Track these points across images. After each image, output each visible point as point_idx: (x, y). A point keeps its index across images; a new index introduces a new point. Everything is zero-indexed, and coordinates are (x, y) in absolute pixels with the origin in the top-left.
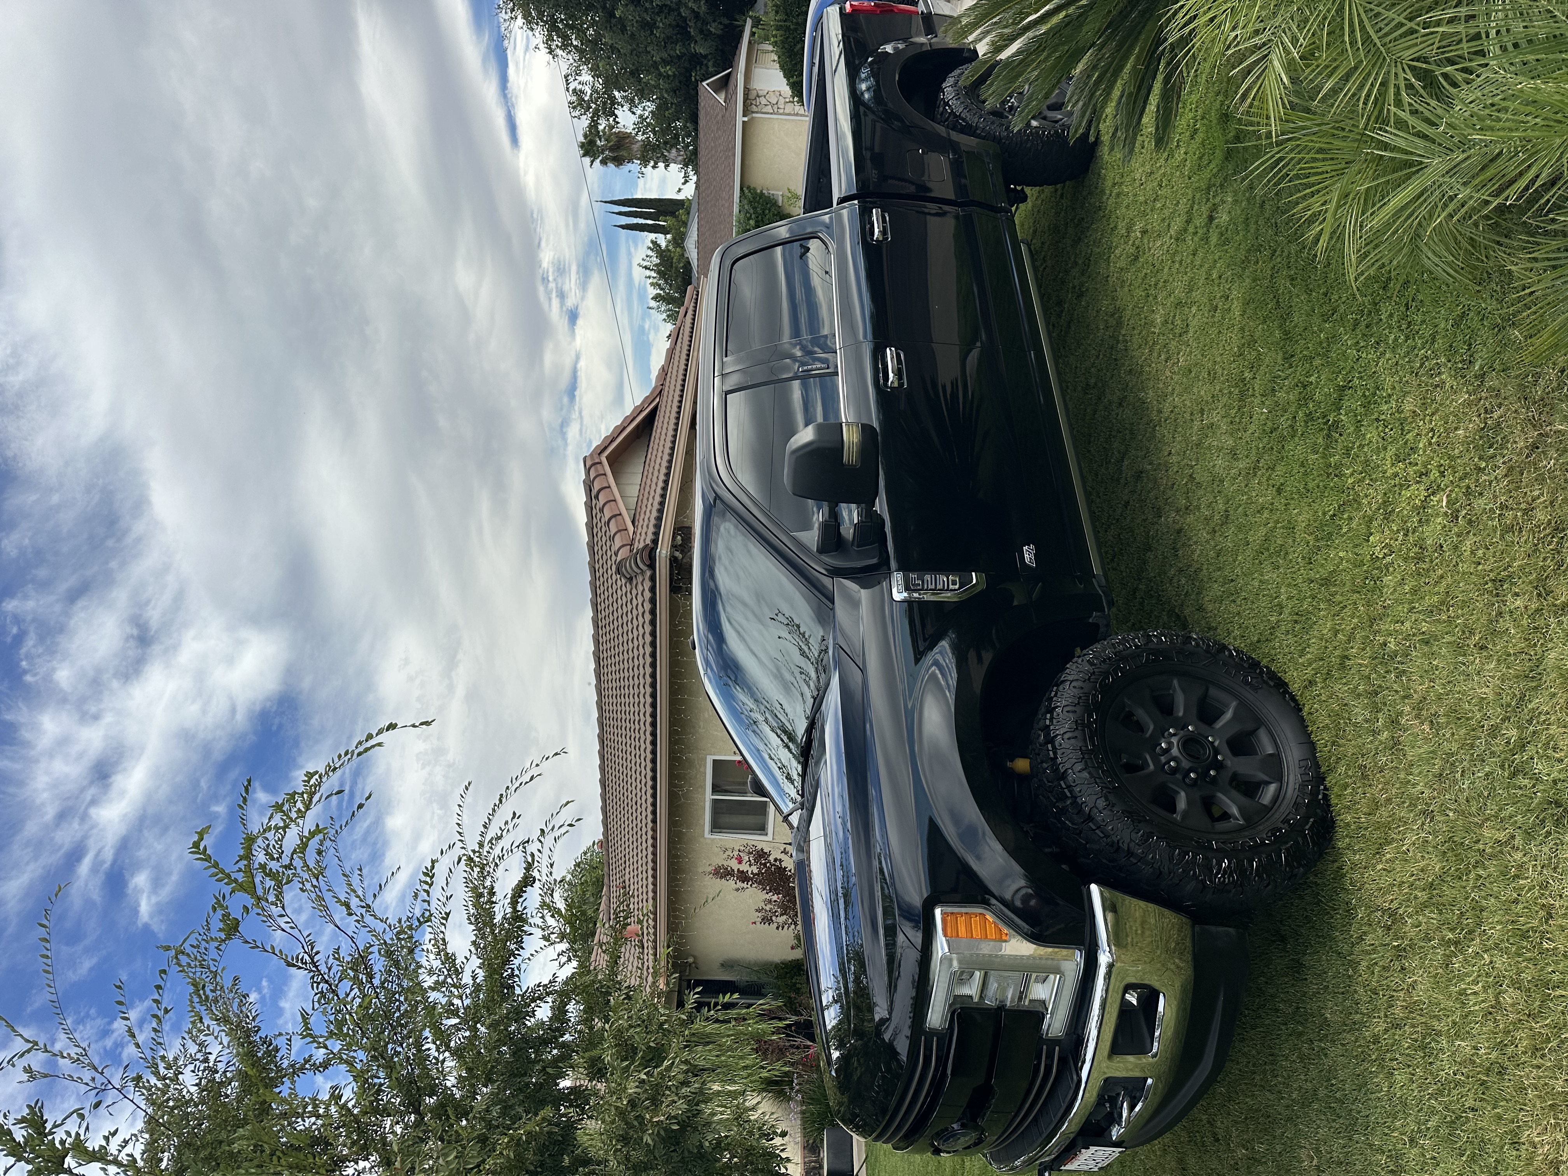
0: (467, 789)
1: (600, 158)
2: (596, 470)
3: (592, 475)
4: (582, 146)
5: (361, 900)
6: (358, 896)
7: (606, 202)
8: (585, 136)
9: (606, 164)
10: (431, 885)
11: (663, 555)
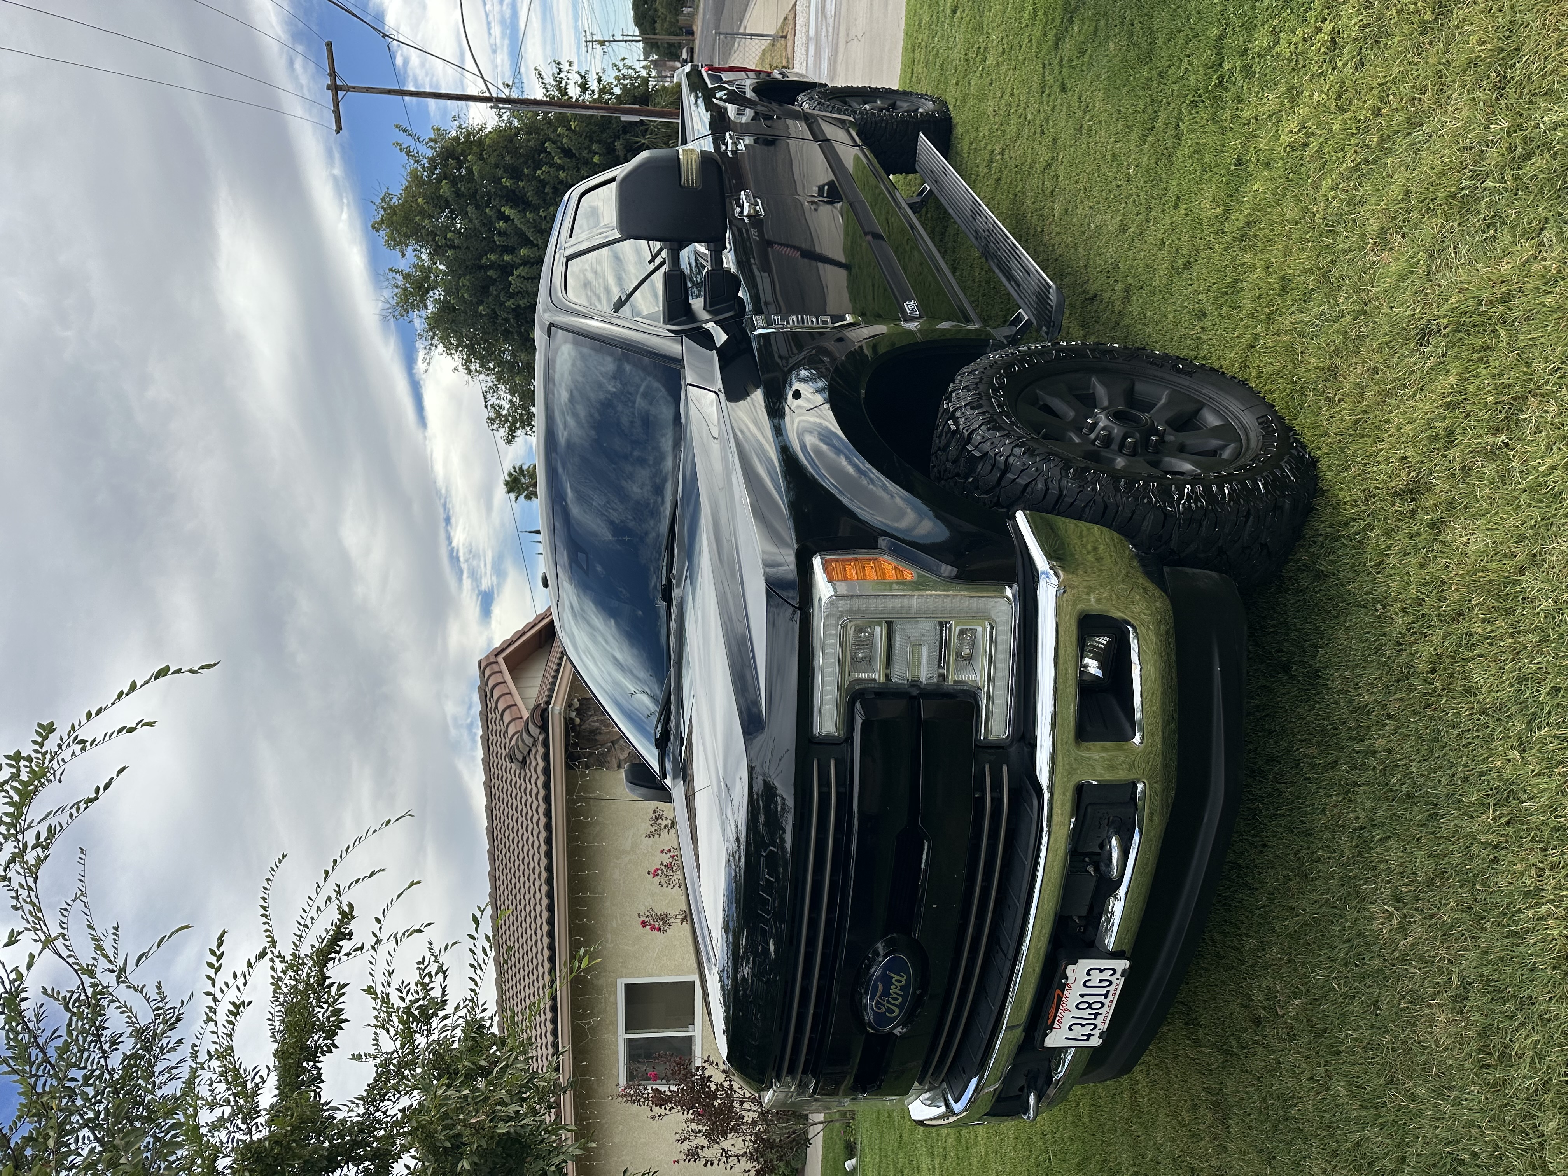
0: (280, 862)
1: (525, 494)
2: (492, 669)
3: (487, 673)
4: (507, 483)
5: (111, 962)
6: (106, 956)
7: (530, 532)
8: (510, 475)
9: (530, 498)
10: (218, 970)
11: (557, 712)
